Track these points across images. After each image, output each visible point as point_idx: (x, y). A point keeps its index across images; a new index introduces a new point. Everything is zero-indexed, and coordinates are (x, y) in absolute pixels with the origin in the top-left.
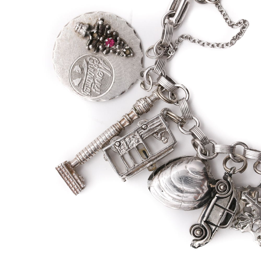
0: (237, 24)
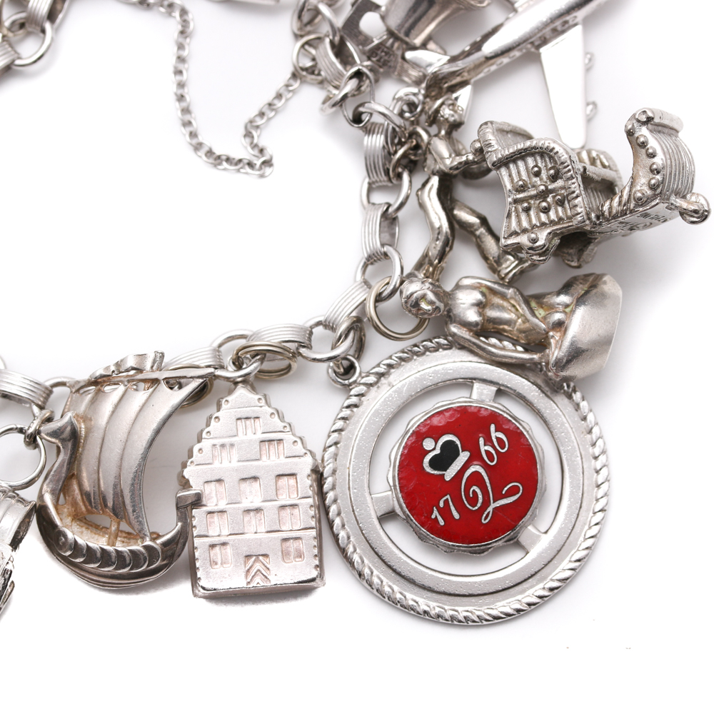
0: (256, 145)
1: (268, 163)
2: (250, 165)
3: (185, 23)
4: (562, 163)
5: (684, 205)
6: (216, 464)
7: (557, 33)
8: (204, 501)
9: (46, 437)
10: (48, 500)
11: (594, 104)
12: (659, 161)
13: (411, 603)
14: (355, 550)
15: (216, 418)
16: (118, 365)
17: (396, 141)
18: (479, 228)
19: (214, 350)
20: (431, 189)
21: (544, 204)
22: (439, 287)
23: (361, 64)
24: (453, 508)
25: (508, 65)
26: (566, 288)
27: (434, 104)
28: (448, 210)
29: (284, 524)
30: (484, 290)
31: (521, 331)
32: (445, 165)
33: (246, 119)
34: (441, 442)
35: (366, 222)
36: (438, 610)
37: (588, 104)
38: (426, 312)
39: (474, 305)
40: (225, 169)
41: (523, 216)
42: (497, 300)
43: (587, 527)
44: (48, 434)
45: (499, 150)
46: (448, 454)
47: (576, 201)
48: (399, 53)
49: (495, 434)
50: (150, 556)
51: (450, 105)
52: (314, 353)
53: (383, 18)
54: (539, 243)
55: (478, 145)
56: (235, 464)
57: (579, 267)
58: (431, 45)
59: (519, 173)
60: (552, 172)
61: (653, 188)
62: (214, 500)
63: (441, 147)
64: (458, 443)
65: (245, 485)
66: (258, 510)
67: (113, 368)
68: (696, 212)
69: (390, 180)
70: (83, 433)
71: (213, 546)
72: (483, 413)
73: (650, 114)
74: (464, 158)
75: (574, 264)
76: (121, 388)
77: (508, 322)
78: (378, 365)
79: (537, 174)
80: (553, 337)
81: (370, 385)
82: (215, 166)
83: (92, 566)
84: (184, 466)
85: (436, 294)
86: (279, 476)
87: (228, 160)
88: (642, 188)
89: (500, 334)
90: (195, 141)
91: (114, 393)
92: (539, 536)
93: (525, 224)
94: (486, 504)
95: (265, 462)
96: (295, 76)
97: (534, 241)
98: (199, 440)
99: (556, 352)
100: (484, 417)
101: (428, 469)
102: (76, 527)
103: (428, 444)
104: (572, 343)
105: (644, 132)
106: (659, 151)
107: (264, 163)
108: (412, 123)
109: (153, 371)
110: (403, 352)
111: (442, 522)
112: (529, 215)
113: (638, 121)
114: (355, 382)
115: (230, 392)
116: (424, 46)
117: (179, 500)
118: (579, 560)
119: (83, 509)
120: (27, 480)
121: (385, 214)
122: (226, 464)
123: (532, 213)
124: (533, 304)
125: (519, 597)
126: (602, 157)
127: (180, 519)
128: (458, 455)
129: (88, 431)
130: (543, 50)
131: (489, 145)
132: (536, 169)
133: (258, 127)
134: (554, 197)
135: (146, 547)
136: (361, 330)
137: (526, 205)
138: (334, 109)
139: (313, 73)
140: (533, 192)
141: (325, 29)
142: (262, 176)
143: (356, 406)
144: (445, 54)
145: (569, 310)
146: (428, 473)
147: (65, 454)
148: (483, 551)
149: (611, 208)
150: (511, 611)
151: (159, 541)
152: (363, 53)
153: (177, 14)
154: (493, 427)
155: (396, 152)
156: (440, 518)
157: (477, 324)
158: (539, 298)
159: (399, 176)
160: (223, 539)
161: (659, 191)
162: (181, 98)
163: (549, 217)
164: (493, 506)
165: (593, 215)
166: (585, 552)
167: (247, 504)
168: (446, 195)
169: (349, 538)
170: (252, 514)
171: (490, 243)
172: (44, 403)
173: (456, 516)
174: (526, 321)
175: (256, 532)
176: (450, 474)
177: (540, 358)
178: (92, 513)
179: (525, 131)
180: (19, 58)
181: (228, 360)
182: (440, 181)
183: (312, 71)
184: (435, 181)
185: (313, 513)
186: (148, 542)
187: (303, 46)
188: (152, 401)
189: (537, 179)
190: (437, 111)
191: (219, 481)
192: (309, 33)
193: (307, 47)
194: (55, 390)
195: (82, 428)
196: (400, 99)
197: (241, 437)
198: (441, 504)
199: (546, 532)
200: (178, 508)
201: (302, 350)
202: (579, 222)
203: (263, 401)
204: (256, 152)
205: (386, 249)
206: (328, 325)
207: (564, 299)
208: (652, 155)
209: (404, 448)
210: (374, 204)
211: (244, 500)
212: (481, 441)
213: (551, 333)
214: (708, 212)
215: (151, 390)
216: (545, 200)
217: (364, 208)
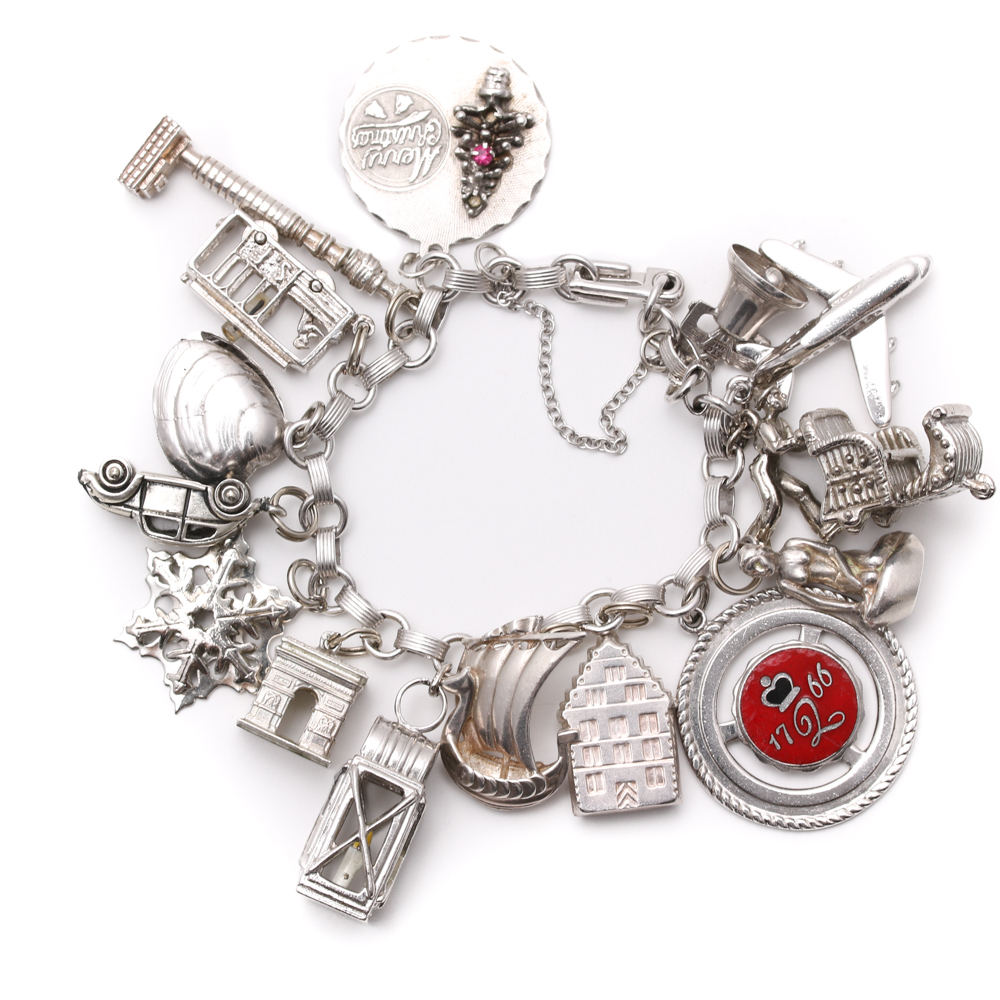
0: (612, 428)
1: (623, 442)
2: (608, 444)
3: (547, 324)
4: (871, 454)
5: (974, 485)
6: (590, 707)
7: (864, 325)
8: (581, 738)
9: (447, 688)
10: (450, 739)
11: (897, 382)
12: (951, 451)
13: (755, 814)
14: (707, 771)
15: (588, 667)
16: (504, 627)
17: (731, 424)
18: (803, 496)
19: (583, 607)
20: (761, 465)
21: (857, 487)
22: (771, 551)
23: (698, 355)
24: (787, 735)
25: (823, 353)
26: (877, 549)
27: (762, 393)
28: (776, 483)
29: (648, 755)
30: (808, 549)
31: (839, 582)
32: (773, 447)
33: (602, 405)
34: (776, 680)
35: (707, 494)
36: (777, 819)
37: (892, 383)
38: (760, 574)
39: (800, 563)
40: (586, 449)
41: (840, 497)
42: (820, 557)
43: (899, 745)
44: (448, 685)
45: (817, 441)
46: (782, 689)
47: (884, 486)
48: (731, 346)
49: (821, 672)
50: (537, 786)
51: (775, 394)
52: (668, 609)
53: (716, 318)
54: (853, 519)
55: (800, 434)
56: (605, 705)
57: (888, 527)
58: (758, 338)
59: (835, 459)
60: (862, 460)
61: (946, 473)
62: (589, 736)
63: (769, 431)
64: (790, 680)
65: (613, 724)
66: (625, 744)
67: (501, 630)
68: (984, 491)
69: (726, 455)
70: (478, 684)
71: (589, 775)
72: (811, 655)
73: (944, 412)
74: (789, 442)
75: (885, 524)
76: (509, 647)
77: (829, 575)
78: (721, 615)
79: (851, 461)
80: (867, 592)
81: (714, 632)
82: (578, 447)
83: (489, 795)
84: (562, 708)
85: (768, 558)
86: (642, 715)
87: (589, 441)
88: (938, 474)
89: (822, 585)
90: (560, 425)
91: (502, 652)
92: (860, 755)
93: (841, 503)
94: (815, 730)
95: (629, 702)
96: (642, 366)
97: (850, 517)
98: (574, 686)
99: (869, 606)
100: (811, 657)
101: (766, 703)
102: (474, 759)
103: (765, 682)
104: (883, 599)
105: (938, 426)
106: (951, 442)
107: (619, 442)
108: (743, 406)
109: (534, 633)
110: (742, 602)
111: (778, 747)
112: (844, 496)
113: (934, 418)
114: (702, 629)
115: (599, 644)
116: (752, 340)
117: (559, 739)
118: (893, 774)
119: (480, 746)
120: (433, 724)
121: (723, 486)
122: (597, 706)
123: (847, 494)
124: (850, 562)
125: (845, 806)
126: (905, 434)
127: (560, 754)
128: (790, 690)
129: (482, 682)
130: (854, 340)
131: (809, 436)
132: (849, 458)
133: (613, 412)
134: (865, 480)
135: (534, 779)
136: (707, 587)
137: (841, 487)
138: (678, 400)
139: (658, 363)
140: (847, 476)
141: (667, 327)
142: (618, 454)
143: (703, 649)
144: (770, 345)
145: (879, 569)
146: (766, 707)
147: (464, 702)
148: (813, 770)
149: (912, 488)
150: (837, 818)
151: (544, 773)
152: (701, 347)
153: (540, 315)
154: (818, 666)
155: (731, 434)
156: (776, 743)
157: (803, 579)
158: (855, 555)
159: (734, 453)
160: (597, 769)
161: (952, 475)
162: (547, 388)
163: (861, 497)
164: (821, 732)
165: (898, 495)
166: (900, 766)
167: (615, 739)
168: (774, 469)
169: (701, 761)
170: (620, 747)
171: (812, 507)
172: (443, 657)
173: (790, 741)
174: (843, 575)
175: (624, 763)
176: (784, 706)
177: (857, 608)
178: (488, 749)
179: (839, 411)
180: (408, 361)
181: (595, 615)
182: (769, 458)
183: (657, 363)
184: (764, 459)
185: (671, 745)
186: (535, 775)
187: (649, 341)
188: (535, 659)
189: (850, 465)
190: (765, 399)
191: (592, 720)
192: (654, 329)
193: (652, 341)
194: (451, 644)
195: (477, 679)
196: (733, 388)
197: (609, 683)
198: (778, 732)
199: (866, 751)
200: (559, 744)
201: (657, 607)
202: (886, 503)
203: (626, 652)
204: (612, 433)
205: (725, 517)
206: (679, 583)
207: (875, 560)
208: (947, 446)
209: (745, 686)
210: (713, 477)
211: (613, 736)
212: (809, 678)
213: (865, 589)
214: (994, 490)
215: (534, 649)
216: (857, 483)
217: (706, 481)
